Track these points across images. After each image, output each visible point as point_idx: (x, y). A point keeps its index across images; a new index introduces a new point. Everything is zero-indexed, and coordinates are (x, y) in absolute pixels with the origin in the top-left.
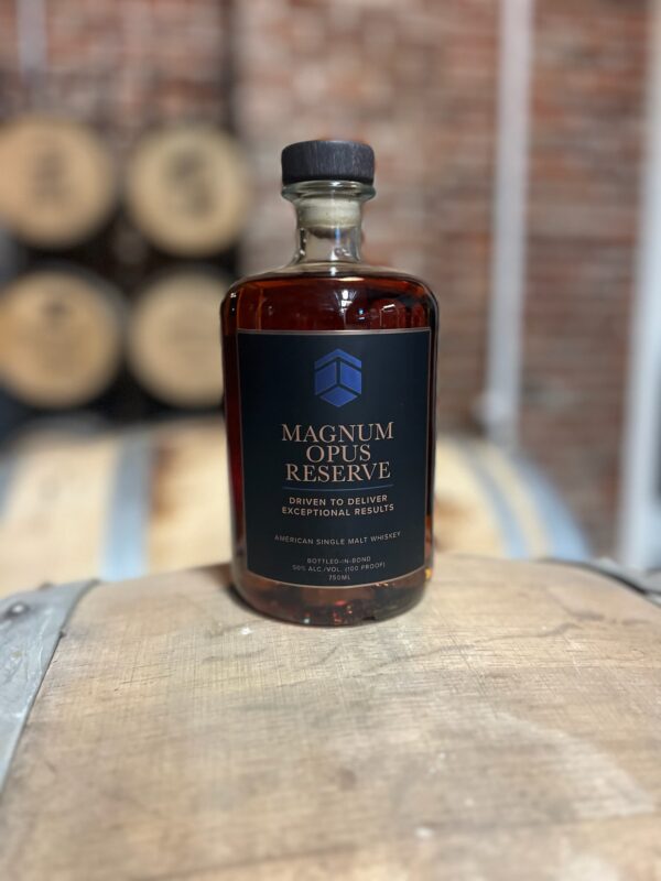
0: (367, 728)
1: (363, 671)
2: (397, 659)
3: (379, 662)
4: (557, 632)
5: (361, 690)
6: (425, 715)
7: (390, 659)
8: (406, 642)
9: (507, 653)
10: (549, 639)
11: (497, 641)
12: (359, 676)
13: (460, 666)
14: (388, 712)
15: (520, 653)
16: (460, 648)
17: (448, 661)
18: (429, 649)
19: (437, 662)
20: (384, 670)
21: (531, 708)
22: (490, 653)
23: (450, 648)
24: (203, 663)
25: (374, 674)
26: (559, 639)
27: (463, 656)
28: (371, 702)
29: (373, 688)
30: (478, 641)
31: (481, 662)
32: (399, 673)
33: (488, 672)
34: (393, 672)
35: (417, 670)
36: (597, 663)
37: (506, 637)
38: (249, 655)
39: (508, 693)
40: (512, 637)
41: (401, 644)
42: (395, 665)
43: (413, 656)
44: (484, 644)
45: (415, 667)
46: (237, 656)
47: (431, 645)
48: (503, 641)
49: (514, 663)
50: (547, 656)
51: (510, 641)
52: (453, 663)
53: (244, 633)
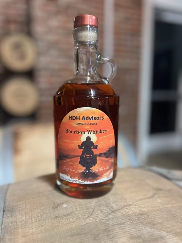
0: (111, 238)
2: (113, 212)
3: (108, 213)
4: (153, 196)
5: (105, 225)
6: (126, 232)
7: (111, 212)
8: (113, 205)
9: (142, 206)
10: (151, 199)
11: (138, 202)
12: (103, 219)
13: (131, 212)
14: (115, 232)
15: (145, 205)
16: (129, 205)
17: (127, 211)
18: (121, 207)
19: (124, 212)
21: (154, 225)
22: (138, 206)
23: (126, 206)
24: (54, 219)
25: (108, 218)
26: (154, 199)
27: (131, 208)
28: (109, 229)
29: (108, 223)
30: (133, 202)
31: (135, 210)
32: (115, 217)
33: (139, 213)
34: (113, 217)
36: (166, 206)
38: (68, 215)
39: (146, 220)
40: (142, 200)
41: (112, 206)
42: (113, 214)
43: (117, 210)
44: (135, 203)
45: (119, 214)
46: (64, 215)
48: (140, 201)
49: (145, 209)
50: (153, 206)
53: (64, 206)
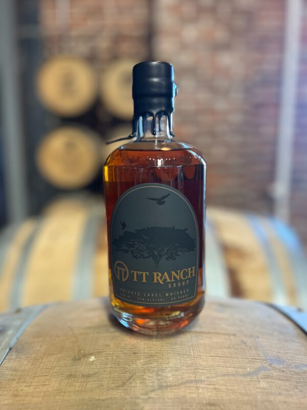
2: (161, 387)
3: (151, 388)
5: (136, 408)
7: (158, 387)
8: (169, 375)
9: (222, 387)
13: (193, 396)
15: (229, 388)
17: (188, 391)
19: (181, 392)
20: (153, 395)
22: (213, 387)
24: (66, 378)
25: (146, 397)
27: (197, 388)
29: (143, 407)
30: (209, 377)
31: (206, 393)
32: (160, 397)
33: (208, 401)
34: (157, 397)
35: (169, 397)
38: (89, 376)
41: (166, 377)
42: (159, 392)
43: (170, 386)
44: (211, 380)
45: (169, 394)
46: (83, 376)
47: (182, 378)
49: (224, 395)
51: (226, 378)
52: (190, 393)
53: (91, 360)
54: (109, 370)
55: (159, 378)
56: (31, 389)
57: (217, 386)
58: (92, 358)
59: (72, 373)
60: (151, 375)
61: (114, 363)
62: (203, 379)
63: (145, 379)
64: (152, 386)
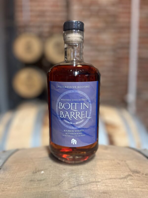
1: (68, 189)
4: (125, 178)
5: (66, 195)
7: (77, 185)
8: (82, 179)
10: (122, 180)
11: (107, 180)
12: (67, 190)
13: (95, 189)
16: (97, 182)
18: (88, 182)
23: (94, 182)
24: (29, 182)
25: (71, 190)
26: (125, 180)
27: (97, 185)
31: (101, 187)
32: (78, 190)
33: (102, 191)
34: (76, 190)
35: (83, 189)
37: (110, 179)
38: (41, 180)
40: (112, 179)
42: (77, 187)
43: (83, 184)
46: (38, 180)
47: (89, 180)
48: (109, 180)
49: (111, 188)
52: (93, 187)
53: (42, 173)
54: (51, 177)
55: (77, 181)
56: (11, 188)
57: (106, 184)
58: (43, 172)
59: (33, 179)
60: (73, 179)
61: (54, 174)
62: (99, 181)
63: (70, 181)
64: (74, 185)
